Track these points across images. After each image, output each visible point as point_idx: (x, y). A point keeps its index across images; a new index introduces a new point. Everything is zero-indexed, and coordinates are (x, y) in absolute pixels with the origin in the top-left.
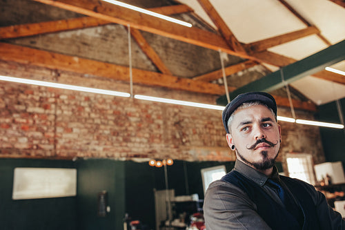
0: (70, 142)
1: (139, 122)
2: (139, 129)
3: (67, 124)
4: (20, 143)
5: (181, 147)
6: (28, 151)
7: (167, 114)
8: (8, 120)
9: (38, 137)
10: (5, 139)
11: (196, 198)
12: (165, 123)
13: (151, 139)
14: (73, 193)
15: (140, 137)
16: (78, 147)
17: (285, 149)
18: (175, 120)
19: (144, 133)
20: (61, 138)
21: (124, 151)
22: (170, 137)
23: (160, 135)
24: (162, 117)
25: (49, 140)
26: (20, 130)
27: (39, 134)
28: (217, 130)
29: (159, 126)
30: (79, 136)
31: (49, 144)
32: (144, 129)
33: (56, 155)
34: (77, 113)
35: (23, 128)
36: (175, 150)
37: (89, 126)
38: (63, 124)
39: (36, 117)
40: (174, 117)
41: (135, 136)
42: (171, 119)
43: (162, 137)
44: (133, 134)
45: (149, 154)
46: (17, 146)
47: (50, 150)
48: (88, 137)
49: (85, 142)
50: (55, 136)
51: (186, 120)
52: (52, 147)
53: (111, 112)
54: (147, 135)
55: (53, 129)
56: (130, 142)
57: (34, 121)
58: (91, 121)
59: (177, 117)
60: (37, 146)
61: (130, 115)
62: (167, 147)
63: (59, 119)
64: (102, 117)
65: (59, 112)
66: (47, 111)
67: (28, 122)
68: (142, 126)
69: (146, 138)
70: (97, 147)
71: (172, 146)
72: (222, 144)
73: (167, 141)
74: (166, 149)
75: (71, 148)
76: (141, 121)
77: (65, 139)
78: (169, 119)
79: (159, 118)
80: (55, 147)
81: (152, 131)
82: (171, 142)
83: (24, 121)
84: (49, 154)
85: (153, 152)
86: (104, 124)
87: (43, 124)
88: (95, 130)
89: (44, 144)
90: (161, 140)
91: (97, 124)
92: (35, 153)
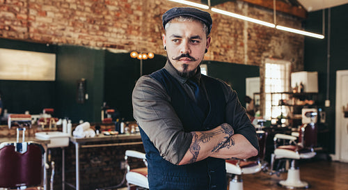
0: (44, 26)
1: (118, 11)
2: (117, 19)
3: (41, 6)
6: (1, 32)
7: (148, 6)
9: (10, 17)
12: (145, 15)
13: (129, 31)
14: (53, 78)
15: (117, 27)
16: (52, 33)
17: (265, 54)
18: (155, 13)
19: (122, 24)
20: (35, 21)
21: (100, 40)
22: (148, 30)
23: (139, 28)
24: (141, 9)
25: (21, 22)
27: (11, 15)
29: (138, 18)
30: (53, 19)
31: (22, 26)
32: (122, 19)
33: (29, 38)
36: (153, 44)
37: (64, 11)
38: (37, 6)
40: (154, 9)
41: (113, 26)
42: (152, 11)
43: (141, 29)
44: (111, 24)
45: (126, 46)
47: (24, 33)
48: (63, 22)
49: (60, 27)
50: (28, 19)
52: (25, 29)
54: (125, 26)
55: (26, 10)
56: (107, 31)
58: (66, 6)
59: (158, 10)
60: (9, 27)
61: (108, 3)
62: (145, 40)
63: (32, 0)
64: (78, 3)
68: (120, 16)
70: (72, 34)
71: (150, 39)
73: (145, 34)
74: (144, 42)
75: (45, 33)
76: (120, 10)
77: (39, 22)
79: (138, 9)
81: (130, 22)
82: (149, 35)
84: (22, 37)
85: (129, 44)
86: (80, 10)
87: (14, 4)
88: (70, 16)
89: (17, 26)
90: (139, 32)
91: (73, 10)
92: (8, 34)
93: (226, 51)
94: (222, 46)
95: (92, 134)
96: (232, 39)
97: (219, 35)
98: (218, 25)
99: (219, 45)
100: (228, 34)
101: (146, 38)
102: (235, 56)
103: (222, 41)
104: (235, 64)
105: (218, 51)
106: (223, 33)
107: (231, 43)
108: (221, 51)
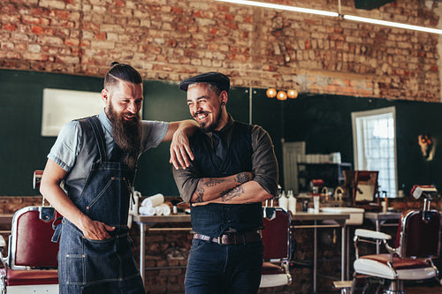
0: (102, 54)
1: (213, 26)
2: (212, 37)
3: (98, 26)
4: (31, 52)
5: (282, 69)
6: (42, 64)
7: (263, 15)
8: (12, 19)
9: (55, 44)
10: (10, 45)
11: (337, 158)
12: (256, 29)
13: (231, 55)
15: (212, 51)
18: (274, 25)
19: (219, 45)
20: (89, 47)
21: (186, 71)
22: (263, 52)
23: (247, 49)
24: (251, 20)
25: (71, 50)
26: (31, 34)
27: (57, 41)
28: (350, 44)
29: (246, 34)
30: (116, 43)
31: (72, 56)
32: (219, 37)
33: (82, 72)
34: (114, 11)
35: (34, 31)
36: (270, 74)
37: (132, 30)
38: (92, 26)
39: (53, 14)
40: (272, 20)
41: (205, 49)
43: (250, 52)
44: (202, 46)
46: (27, 56)
47: (74, 65)
48: (129, 47)
49: (125, 54)
50: (80, 44)
51: (295, 26)
52: (76, 60)
53: (168, 9)
54: (225, 48)
55: (77, 32)
56: (197, 57)
57: (50, 20)
58: (134, 23)
59: (279, 21)
60: (55, 58)
61: (198, 15)
62: (258, 68)
63: (87, 18)
64: (153, 17)
65: (86, 8)
66: (68, 7)
67: (41, 22)
68: (218, 33)
69: (222, 52)
70: (143, 64)
71: (267, 67)
72: (357, 68)
73: (257, 58)
74: (255, 71)
76: (217, 24)
77: (96, 48)
78: (264, 23)
79: (247, 20)
80: (80, 59)
81: (234, 41)
82: (264, 61)
83: (36, 20)
84: (71, 70)
86: (156, 28)
87: (62, 26)
88: (140, 37)
89: (64, 55)
90: (247, 57)
91: (144, 28)
92: (52, 67)
93: (402, 81)
94: (395, 73)
95: (165, 210)
96: (415, 60)
97: (389, 55)
98: (387, 39)
99: (390, 71)
100: (405, 53)
101: (258, 64)
102: (420, 89)
103: (395, 65)
104: (422, 103)
105: (388, 81)
106: (396, 51)
107: (412, 67)
108: (392, 80)
